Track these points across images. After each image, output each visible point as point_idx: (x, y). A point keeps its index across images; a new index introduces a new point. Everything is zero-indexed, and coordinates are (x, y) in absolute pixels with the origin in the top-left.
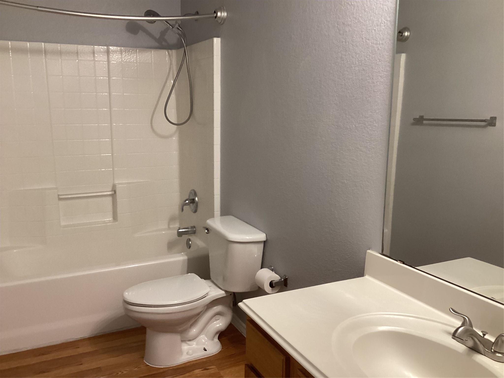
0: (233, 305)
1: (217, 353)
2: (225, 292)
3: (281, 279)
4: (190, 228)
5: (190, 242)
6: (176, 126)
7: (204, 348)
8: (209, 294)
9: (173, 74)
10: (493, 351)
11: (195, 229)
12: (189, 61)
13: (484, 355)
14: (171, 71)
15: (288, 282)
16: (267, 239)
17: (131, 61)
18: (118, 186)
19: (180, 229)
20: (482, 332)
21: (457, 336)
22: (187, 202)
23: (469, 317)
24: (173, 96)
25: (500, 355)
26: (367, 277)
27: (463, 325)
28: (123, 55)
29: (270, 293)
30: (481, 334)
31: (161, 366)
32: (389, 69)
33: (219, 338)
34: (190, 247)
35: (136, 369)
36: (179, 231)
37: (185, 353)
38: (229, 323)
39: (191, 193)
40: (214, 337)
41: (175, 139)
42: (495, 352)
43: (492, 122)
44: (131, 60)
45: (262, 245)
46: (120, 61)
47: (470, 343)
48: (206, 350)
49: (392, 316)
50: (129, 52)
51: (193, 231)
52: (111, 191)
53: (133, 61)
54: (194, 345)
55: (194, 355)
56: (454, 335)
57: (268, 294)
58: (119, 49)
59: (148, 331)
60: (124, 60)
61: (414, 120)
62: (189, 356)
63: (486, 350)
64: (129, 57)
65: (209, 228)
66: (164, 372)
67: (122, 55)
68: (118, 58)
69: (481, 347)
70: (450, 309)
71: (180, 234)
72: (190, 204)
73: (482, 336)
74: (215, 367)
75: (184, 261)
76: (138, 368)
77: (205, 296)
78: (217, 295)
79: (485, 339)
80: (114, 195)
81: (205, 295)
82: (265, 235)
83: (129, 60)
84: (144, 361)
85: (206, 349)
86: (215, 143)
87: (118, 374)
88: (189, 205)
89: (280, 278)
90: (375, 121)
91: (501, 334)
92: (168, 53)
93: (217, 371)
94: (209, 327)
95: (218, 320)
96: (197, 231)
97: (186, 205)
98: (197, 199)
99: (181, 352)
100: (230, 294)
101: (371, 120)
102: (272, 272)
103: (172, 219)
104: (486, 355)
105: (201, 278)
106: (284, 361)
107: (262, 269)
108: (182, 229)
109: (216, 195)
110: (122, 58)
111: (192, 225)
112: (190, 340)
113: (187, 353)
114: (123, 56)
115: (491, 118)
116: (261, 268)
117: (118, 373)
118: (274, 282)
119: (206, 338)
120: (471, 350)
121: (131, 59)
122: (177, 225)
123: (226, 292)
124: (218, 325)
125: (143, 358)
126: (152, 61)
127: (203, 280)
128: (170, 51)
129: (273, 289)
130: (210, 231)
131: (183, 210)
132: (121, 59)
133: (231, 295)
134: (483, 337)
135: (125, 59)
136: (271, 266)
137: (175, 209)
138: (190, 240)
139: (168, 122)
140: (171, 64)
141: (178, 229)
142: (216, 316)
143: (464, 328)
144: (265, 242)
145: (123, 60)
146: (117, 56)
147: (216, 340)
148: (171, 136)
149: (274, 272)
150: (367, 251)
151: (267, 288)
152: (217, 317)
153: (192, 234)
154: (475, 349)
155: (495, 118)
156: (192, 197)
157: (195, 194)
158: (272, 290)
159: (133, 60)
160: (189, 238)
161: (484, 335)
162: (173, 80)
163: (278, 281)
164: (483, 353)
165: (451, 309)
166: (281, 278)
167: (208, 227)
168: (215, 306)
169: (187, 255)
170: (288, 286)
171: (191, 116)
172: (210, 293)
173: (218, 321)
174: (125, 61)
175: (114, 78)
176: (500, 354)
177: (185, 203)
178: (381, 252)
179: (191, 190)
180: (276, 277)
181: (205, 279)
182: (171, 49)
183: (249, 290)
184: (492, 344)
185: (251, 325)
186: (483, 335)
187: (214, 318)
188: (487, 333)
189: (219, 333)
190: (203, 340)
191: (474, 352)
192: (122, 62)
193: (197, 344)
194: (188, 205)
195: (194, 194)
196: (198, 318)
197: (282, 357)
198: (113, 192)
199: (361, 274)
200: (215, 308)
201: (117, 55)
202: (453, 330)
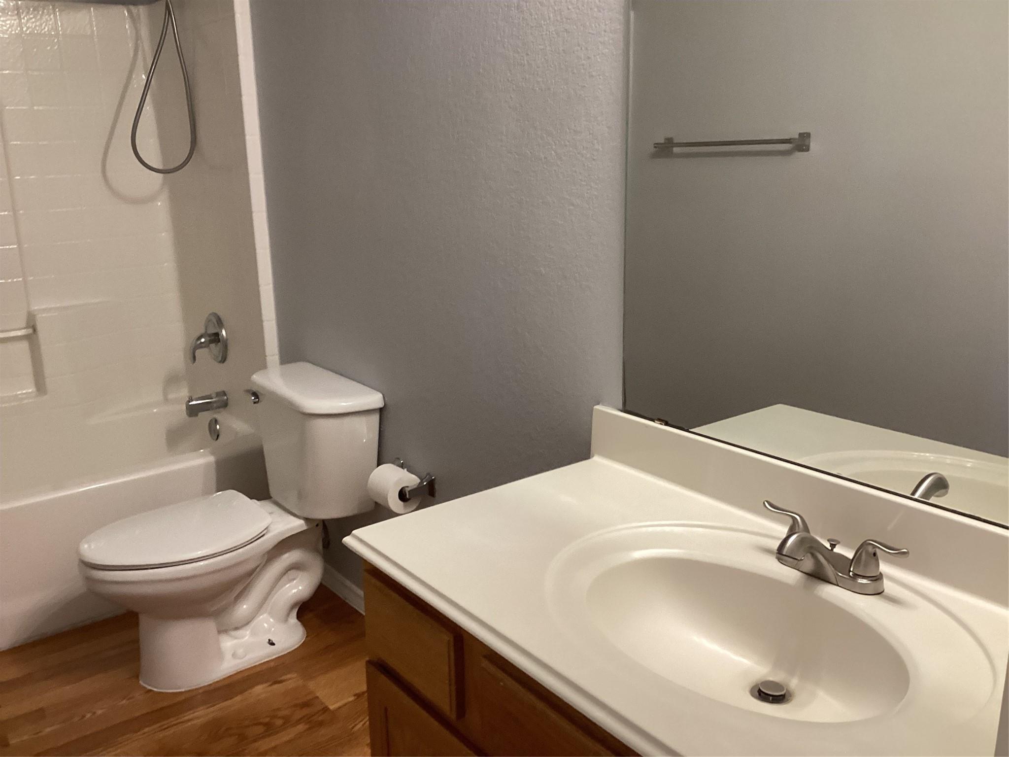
0: (324, 547)
1: (296, 647)
2: (305, 522)
3: (422, 482)
4: (214, 395)
5: (218, 427)
6: (161, 175)
7: (269, 640)
8: (271, 529)
9: (145, 59)
10: (852, 574)
11: (226, 398)
12: (178, 31)
13: (835, 585)
14: (140, 53)
15: (436, 487)
16: (385, 404)
17: (43, 32)
18: (39, 317)
19: (192, 401)
20: (828, 540)
21: (786, 552)
22: (203, 340)
23: (802, 515)
24: (148, 108)
25: (864, 581)
26: (596, 459)
27: (793, 532)
28: (24, 18)
29: (400, 513)
30: (828, 546)
31: (180, 688)
32: (619, 27)
33: (299, 617)
34: (218, 436)
35: (124, 701)
36: (190, 404)
37: (228, 656)
38: (318, 584)
39: (208, 321)
40: (288, 615)
41: (161, 205)
42: (856, 576)
43: (801, 143)
44: (45, 28)
45: (376, 418)
46: (17, 32)
47: (808, 564)
48: (273, 644)
49: (659, 529)
50: (36, 12)
51: (222, 402)
52: (25, 328)
53: (47, 33)
54: (246, 636)
55: (248, 657)
56: (781, 553)
57: (397, 515)
58: (11, 4)
59: (144, 620)
60: (26, 30)
61: (655, 147)
62: (238, 661)
63: (838, 575)
64: (38, 24)
65: (258, 392)
66: (185, 701)
67: (20, 19)
68: (11, 26)
69: (830, 571)
70: (764, 503)
71: (193, 411)
72: (211, 345)
73: (830, 548)
74: (295, 675)
75: (207, 465)
76: (128, 699)
77: (262, 534)
78: (288, 530)
79: (835, 553)
80: (32, 337)
81: (263, 531)
82: (381, 395)
83: (37, 31)
84: (141, 682)
85: (274, 642)
86: (255, 208)
87: (85, 719)
88: (208, 346)
89: (419, 481)
90: (596, 139)
91: (866, 541)
92: (129, 12)
93: (301, 682)
94: (276, 596)
95: (294, 579)
96: (230, 402)
97: (202, 347)
98: (224, 333)
99: (219, 654)
100: (315, 524)
101: (588, 137)
102: (402, 470)
103: (172, 380)
104: (839, 585)
105: (251, 498)
106: (452, 644)
107: (380, 467)
108: (197, 400)
109: (268, 321)
110: (20, 25)
111: (219, 390)
112: (236, 629)
113: (234, 655)
114: (23, 21)
115: (800, 134)
116: (378, 465)
117: (85, 717)
118: (407, 490)
119: (271, 620)
120: (811, 578)
121: (43, 28)
122: (184, 393)
123: (307, 520)
124: (294, 591)
125: (137, 677)
126: (93, 31)
127: (254, 502)
128: (132, 7)
129: (406, 503)
130: (260, 397)
131: (194, 358)
132: (19, 29)
133: (317, 525)
134: (832, 550)
135: (28, 28)
136: (398, 459)
137: (177, 358)
138: (216, 422)
139: (143, 167)
140: (138, 38)
141: (188, 399)
142: (289, 572)
143: (797, 537)
144: (381, 410)
145: (24, 29)
146: (8, 20)
147: (293, 620)
148: (152, 199)
149: (406, 470)
150: (597, 407)
151: (394, 503)
152: (292, 573)
153: (219, 407)
154: (817, 576)
155: (808, 135)
156: (212, 330)
157: (220, 322)
158: (405, 506)
159: (48, 30)
160: (215, 418)
161: (833, 546)
162: (144, 74)
163: (415, 487)
164: (833, 580)
165: (766, 503)
166: (422, 480)
167: (254, 389)
168: (286, 553)
169: (213, 453)
170: (436, 494)
171: (195, 152)
172: (272, 527)
173: (295, 581)
174: (28, 32)
175: (7, 72)
176: (864, 579)
177: (199, 342)
178: (621, 406)
179: (210, 314)
180: (411, 480)
181: (258, 500)
182: (135, 4)
183: (356, 512)
184: (850, 562)
185: (374, 581)
186: (830, 546)
187: (285, 578)
188: (839, 543)
189: (299, 605)
190: (266, 625)
191: (816, 581)
192: (23, 35)
193: (253, 634)
194: (205, 347)
195: (216, 323)
196: (251, 581)
197: (447, 637)
198: (30, 331)
199: (585, 455)
200: (286, 556)
201: (8, 17)
202: (776, 545)
